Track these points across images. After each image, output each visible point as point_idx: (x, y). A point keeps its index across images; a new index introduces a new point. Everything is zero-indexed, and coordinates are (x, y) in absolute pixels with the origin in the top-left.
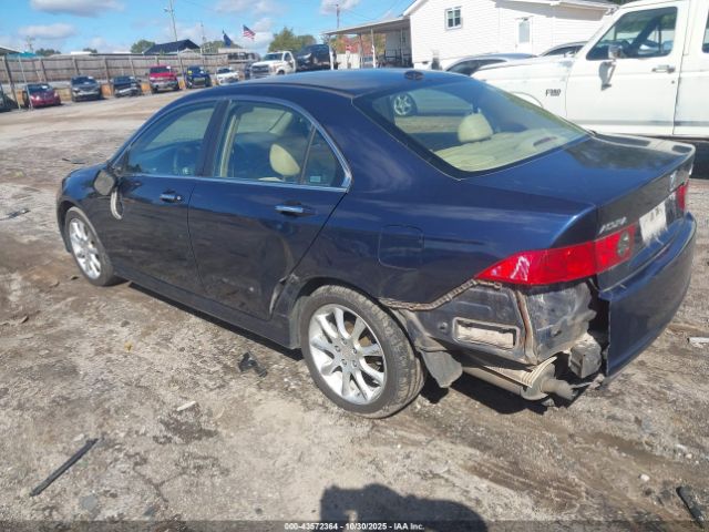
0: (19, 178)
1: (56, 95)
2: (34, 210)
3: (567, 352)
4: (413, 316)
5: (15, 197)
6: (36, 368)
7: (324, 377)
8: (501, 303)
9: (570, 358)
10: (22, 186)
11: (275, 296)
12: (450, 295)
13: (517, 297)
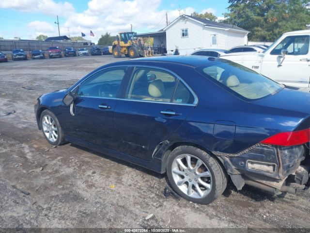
0: (4, 96)
1: (6, 57)
2: (18, 111)
3: (294, 174)
4: (227, 159)
5: (5, 105)
6: (60, 196)
7: (179, 187)
8: (269, 154)
9: (295, 177)
10: (7, 100)
11: (156, 150)
12: (247, 150)
13: (277, 151)
